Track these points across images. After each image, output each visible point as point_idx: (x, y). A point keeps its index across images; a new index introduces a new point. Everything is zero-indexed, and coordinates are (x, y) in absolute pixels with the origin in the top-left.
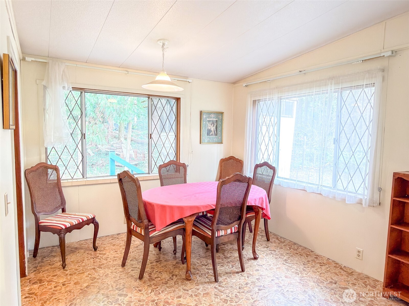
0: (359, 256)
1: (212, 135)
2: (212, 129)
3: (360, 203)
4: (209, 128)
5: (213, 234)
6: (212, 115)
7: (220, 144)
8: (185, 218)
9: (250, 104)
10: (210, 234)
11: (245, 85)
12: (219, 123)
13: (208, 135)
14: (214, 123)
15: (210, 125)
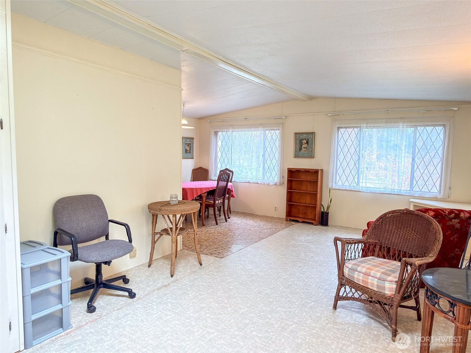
0: (276, 209)
1: (188, 153)
2: (188, 149)
3: (276, 184)
4: (186, 148)
5: (214, 201)
6: (188, 140)
7: (192, 159)
8: (202, 194)
9: (213, 133)
10: (213, 202)
11: (209, 121)
12: (192, 145)
13: (186, 153)
14: (189, 145)
15: (186, 146)
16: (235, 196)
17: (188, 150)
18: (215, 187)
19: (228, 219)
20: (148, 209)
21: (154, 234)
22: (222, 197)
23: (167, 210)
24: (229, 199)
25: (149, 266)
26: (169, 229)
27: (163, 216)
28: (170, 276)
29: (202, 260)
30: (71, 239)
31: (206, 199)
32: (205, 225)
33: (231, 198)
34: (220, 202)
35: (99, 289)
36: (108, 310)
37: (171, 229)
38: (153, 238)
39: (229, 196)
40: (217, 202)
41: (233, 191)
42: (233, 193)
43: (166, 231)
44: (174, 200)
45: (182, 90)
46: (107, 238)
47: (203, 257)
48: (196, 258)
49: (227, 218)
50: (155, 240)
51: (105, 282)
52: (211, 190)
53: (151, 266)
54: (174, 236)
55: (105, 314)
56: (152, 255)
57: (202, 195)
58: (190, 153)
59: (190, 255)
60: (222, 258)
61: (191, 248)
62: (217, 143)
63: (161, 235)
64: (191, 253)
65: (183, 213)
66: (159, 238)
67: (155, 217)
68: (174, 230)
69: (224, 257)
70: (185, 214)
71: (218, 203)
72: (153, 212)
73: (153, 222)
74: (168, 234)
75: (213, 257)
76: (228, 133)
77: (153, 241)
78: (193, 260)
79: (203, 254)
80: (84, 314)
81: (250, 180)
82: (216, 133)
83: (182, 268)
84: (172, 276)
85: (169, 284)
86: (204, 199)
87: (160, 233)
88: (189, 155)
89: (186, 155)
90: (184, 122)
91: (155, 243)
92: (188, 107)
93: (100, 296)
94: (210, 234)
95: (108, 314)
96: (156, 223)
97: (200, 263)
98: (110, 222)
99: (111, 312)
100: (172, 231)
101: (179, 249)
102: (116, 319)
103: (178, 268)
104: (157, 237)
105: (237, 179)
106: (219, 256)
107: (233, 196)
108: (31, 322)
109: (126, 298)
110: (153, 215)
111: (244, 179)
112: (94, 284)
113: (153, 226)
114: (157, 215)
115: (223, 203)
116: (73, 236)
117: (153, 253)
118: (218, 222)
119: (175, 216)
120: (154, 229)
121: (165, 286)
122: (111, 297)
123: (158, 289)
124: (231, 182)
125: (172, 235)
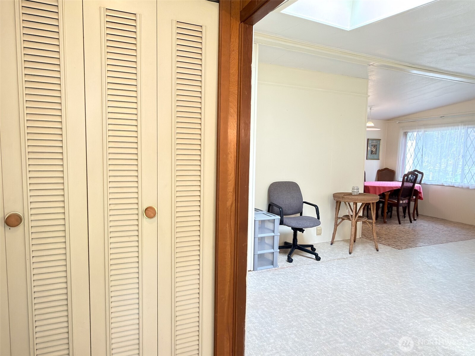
1: (374, 154)
2: (374, 150)
4: (372, 149)
5: (398, 201)
6: (375, 142)
7: (377, 160)
8: (385, 192)
9: (402, 133)
10: (396, 201)
11: (398, 122)
12: (378, 146)
13: (371, 154)
14: (375, 146)
15: (373, 148)
16: (423, 198)
17: (373, 152)
18: (400, 187)
19: (413, 221)
20: (333, 197)
21: (337, 218)
22: (408, 198)
23: (348, 198)
24: (416, 201)
25: (332, 244)
26: (350, 216)
27: (345, 203)
28: (349, 253)
29: (379, 247)
30: (280, 210)
31: (389, 198)
32: (386, 223)
33: (418, 200)
34: (404, 202)
35: (295, 249)
36: (301, 263)
37: (352, 216)
38: (336, 222)
39: (415, 198)
40: (401, 202)
41: (421, 193)
42: (421, 195)
43: (347, 217)
44: (355, 191)
45: (369, 96)
46: (301, 214)
47: (380, 246)
48: (374, 245)
49: (412, 219)
50: (338, 223)
51: (299, 245)
52: (395, 189)
53: (333, 244)
54: (353, 220)
55: (298, 265)
56: (334, 235)
57: (386, 194)
58: (376, 154)
59: (369, 243)
60: (399, 249)
61: (370, 238)
62: (406, 144)
63: (343, 219)
64: (369, 241)
65: (364, 202)
66: (341, 222)
67: (338, 204)
68: (354, 216)
69: (402, 249)
70: (364, 203)
71: (403, 203)
72: (337, 199)
73: (336, 208)
74: (349, 219)
75: (391, 247)
76: (420, 133)
77: (336, 224)
78: (370, 247)
79: (381, 244)
80: (285, 262)
81: (445, 182)
82: (406, 134)
83: (359, 250)
84: (350, 253)
85: (347, 258)
86: (387, 198)
87: (342, 218)
88: (375, 156)
89: (371, 156)
90: (370, 124)
91: (337, 225)
92: (375, 109)
93: (295, 255)
94: (390, 230)
95: (301, 265)
96: (339, 210)
97: (376, 249)
98: (304, 203)
99: (303, 265)
100: (352, 217)
101: (358, 237)
102: (307, 269)
103: (356, 249)
104: (339, 221)
105: (428, 181)
106: (397, 248)
107: (421, 198)
108: (257, 255)
109: (313, 260)
110: (337, 202)
111: (436, 182)
112: (292, 245)
113: (336, 212)
114: (341, 202)
115: (409, 204)
116: (281, 208)
117: (335, 234)
118: (401, 222)
119: (356, 204)
120: (337, 214)
121: (344, 258)
122: (303, 257)
123: (338, 259)
124: (420, 183)
125: (352, 219)
